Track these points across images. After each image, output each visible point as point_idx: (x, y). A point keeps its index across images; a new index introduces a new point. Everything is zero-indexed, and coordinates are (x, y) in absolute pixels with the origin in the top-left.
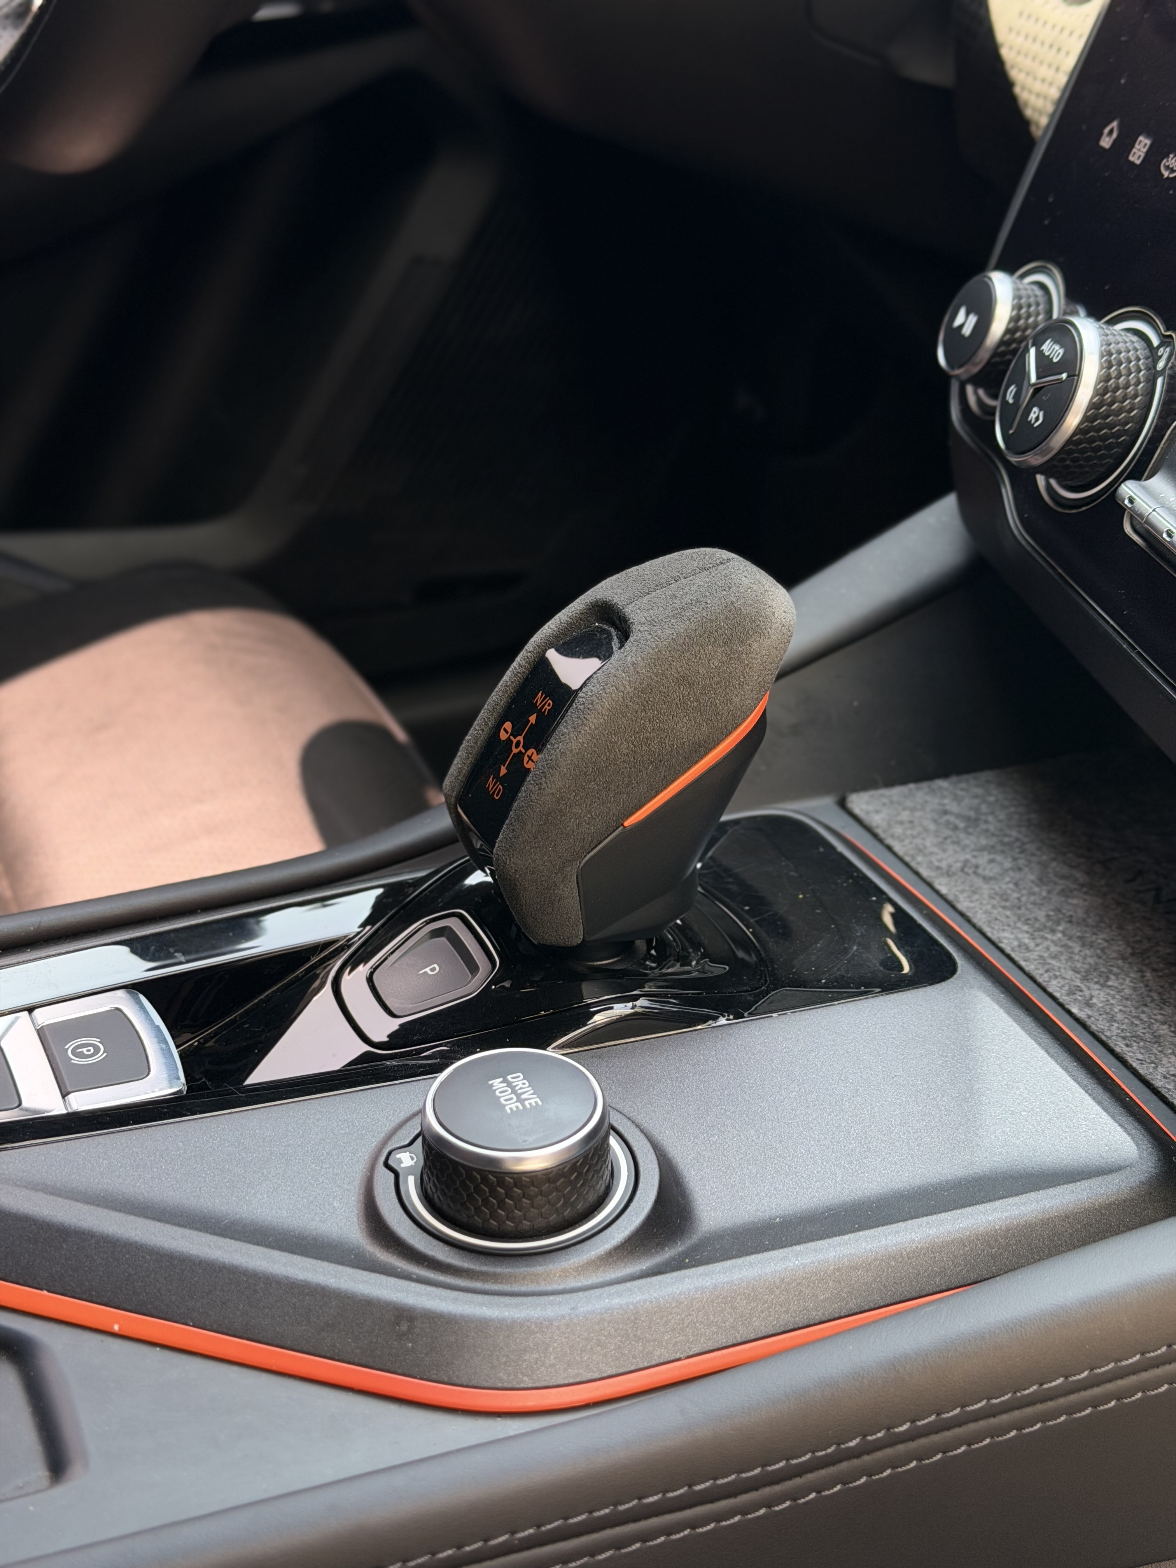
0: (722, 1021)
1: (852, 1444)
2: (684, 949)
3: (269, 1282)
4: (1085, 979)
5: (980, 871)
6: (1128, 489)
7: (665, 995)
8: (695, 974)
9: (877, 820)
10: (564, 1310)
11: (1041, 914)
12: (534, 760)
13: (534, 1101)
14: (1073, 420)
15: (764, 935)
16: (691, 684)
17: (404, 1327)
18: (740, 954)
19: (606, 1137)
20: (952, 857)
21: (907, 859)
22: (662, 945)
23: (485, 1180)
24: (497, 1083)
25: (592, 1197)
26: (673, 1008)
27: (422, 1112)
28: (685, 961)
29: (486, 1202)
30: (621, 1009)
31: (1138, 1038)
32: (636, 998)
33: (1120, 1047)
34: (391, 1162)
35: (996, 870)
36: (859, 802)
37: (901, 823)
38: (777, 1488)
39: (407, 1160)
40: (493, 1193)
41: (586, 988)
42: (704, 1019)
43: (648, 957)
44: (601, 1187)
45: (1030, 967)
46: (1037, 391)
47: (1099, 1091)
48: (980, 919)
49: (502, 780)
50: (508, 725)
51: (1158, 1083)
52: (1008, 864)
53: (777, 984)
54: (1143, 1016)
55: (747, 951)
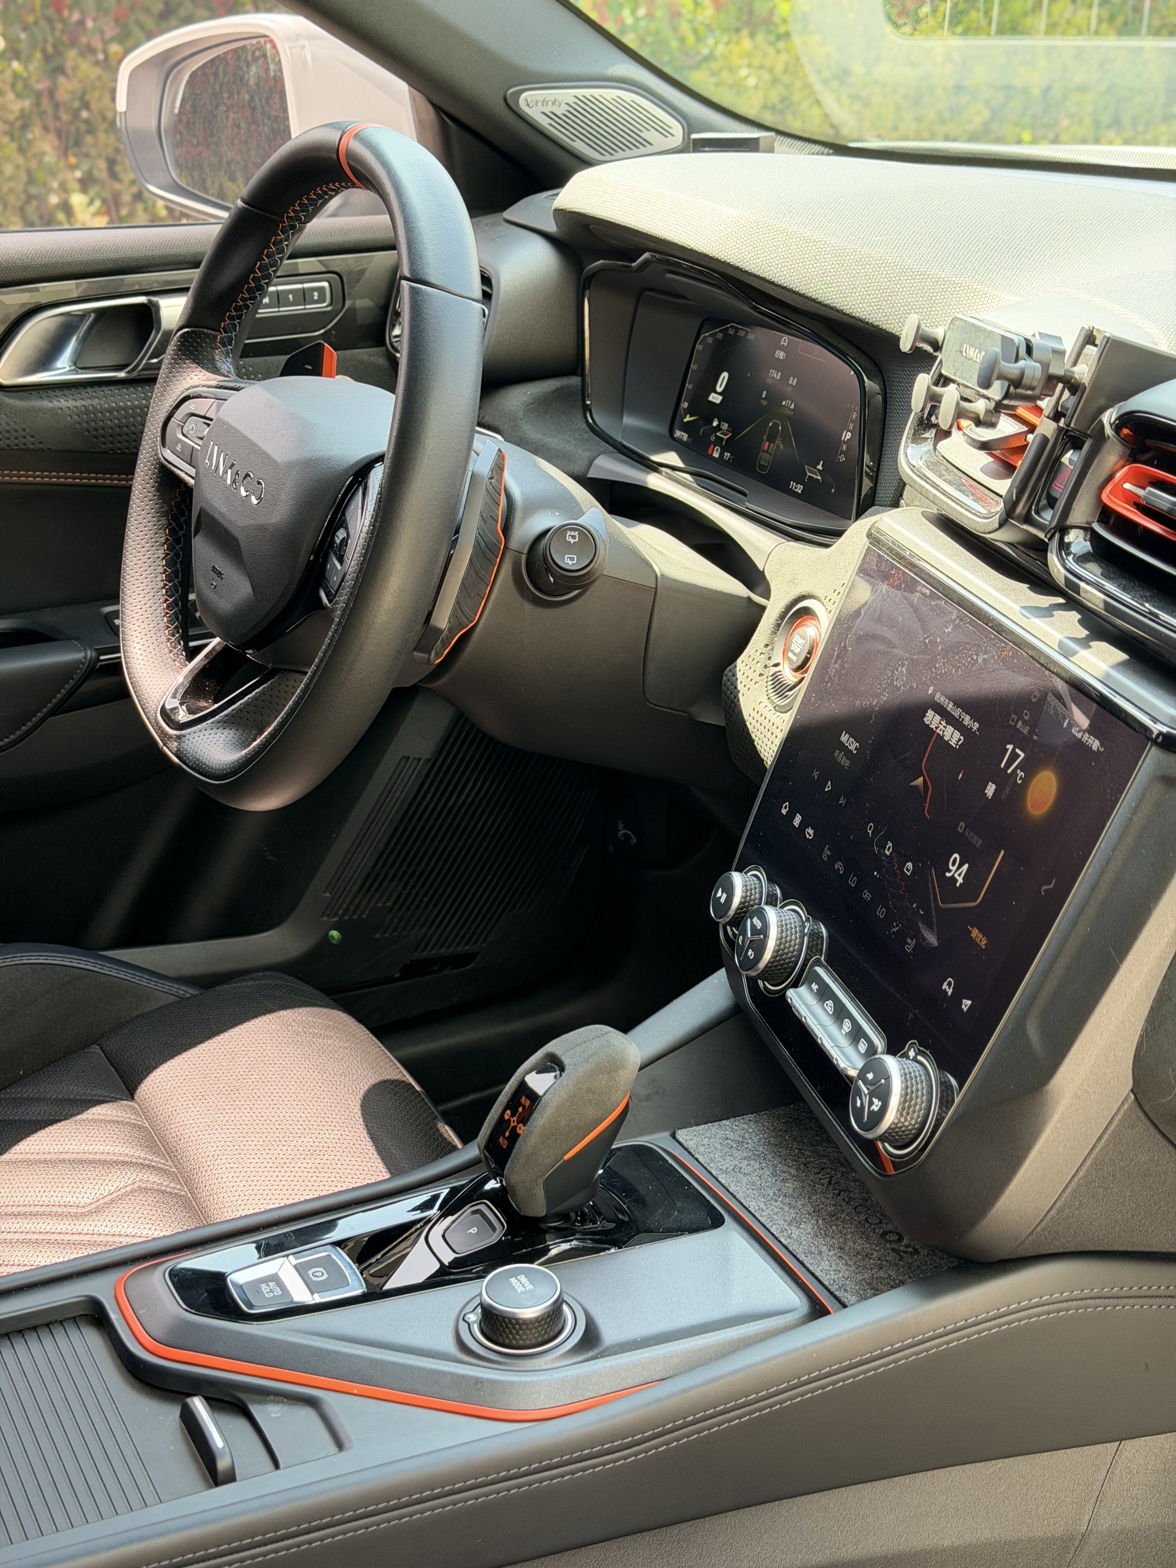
0: (613, 1250)
1: (669, 1426)
2: (594, 1216)
3: (420, 1369)
4: (789, 1224)
5: (742, 1170)
6: (791, 993)
7: (585, 1239)
8: (600, 1229)
9: (690, 1145)
10: (548, 1377)
11: (771, 1193)
12: (521, 1130)
13: (530, 1287)
14: (767, 956)
15: (632, 1208)
16: (593, 1093)
17: (480, 1386)
18: (621, 1216)
19: (562, 1304)
20: (728, 1164)
21: (706, 1165)
22: (583, 1215)
23: (510, 1322)
24: (513, 1280)
25: (557, 1330)
26: (589, 1244)
27: (480, 1294)
28: (594, 1222)
29: (511, 1332)
30: (565, 1246)
31: (811, 1253)
32: (571, 1241)
33: (802, 1257)
34: (466, 1319)
35: (750, 1169)
36: (681, 1135)
37: (704, 1145)
38: (639, 1448)
39: (473, 1318)
40: (514, 1328)
41: (548, 1236)
42: (604, 1250)
43: (576, 1220)
44: (560, 1326)
45: (763, 1220)
46: (751, 941)
47: (786, 1277)
48: (740, 1196)
49: (507, 1139)
50: (509, 1112)
51: (818, 1274)
52: (757, 1166)
53: (638, 1232)
54: (816, 1243)
55: (624, 1215)
